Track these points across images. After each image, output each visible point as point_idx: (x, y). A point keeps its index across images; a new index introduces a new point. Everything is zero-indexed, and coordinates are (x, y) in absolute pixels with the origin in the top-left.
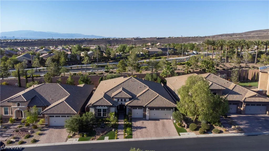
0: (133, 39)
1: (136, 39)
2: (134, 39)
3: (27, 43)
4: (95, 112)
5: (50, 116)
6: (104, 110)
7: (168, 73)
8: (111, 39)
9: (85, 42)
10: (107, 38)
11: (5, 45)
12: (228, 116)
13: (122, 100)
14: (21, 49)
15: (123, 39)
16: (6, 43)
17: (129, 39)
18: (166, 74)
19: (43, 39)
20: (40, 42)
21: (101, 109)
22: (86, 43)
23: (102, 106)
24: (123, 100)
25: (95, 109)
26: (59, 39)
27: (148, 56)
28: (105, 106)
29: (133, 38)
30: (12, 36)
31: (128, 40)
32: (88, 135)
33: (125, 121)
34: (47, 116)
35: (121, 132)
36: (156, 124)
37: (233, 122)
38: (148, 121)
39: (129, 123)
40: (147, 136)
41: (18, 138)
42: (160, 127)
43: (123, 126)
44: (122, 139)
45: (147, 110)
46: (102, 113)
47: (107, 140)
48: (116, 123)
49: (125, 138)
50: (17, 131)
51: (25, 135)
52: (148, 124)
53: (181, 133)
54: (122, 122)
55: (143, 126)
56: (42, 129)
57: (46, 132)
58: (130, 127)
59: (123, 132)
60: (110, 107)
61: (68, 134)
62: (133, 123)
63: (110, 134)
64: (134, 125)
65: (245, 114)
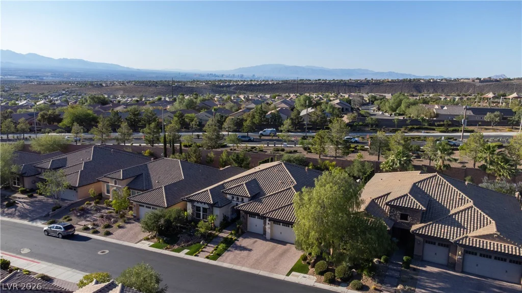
0: (476, 81)
1: (485, 81)
2: (478, 81)
3: (265, 87)
4: (193, 211)
5: (140, 205)
6: (205, 210)
7: (396, 164)
8: (422, 81)
10: (414, 80)
11: (234, 89)
12: (411, 266)
13: (238, 199)
14: (244, 98)
15: (451, 81)
16: (235, 87)
17: (465, 81)
18: (391, 166)
19: (292, 81)
20: (285, 84)
21: (200, 207)
22: (368, 87)
23: (201, 203)
25: (193, 206)
26: (320, 80)
27: (430, 125)
28: (205, 203)
29: (478, 79)
30: (252, 75)
31: (463, 83)
32: (166, 242)
33: (231, 234)
34: (135, 203)
35: (210, 249)
36: (273, 249)
37: (412, 278)
38: (264, 242)
39: (234, 238)
40: (238, 263)
41: (97, 226)
42: (273, 255)
43: (222, 240)
44: (201, 259)
45: (267, 222)
46: (201, 213)
47: (183, 254)
48: (214, 232)
49: (207, 258)
50: (102, 217)
51: (106, 223)
52: (259, 247)
53: (293, 273)
54: (225, 234)
55: (249, 247)
56: (128, 221)
57: (128, 226)
58: (229, 243)
59: (213, 249)
60: (212, 206)
61: (148, 234)
62: (240, 239)
63: (194, 247)
64: (238, 243)
65: (462, 272)
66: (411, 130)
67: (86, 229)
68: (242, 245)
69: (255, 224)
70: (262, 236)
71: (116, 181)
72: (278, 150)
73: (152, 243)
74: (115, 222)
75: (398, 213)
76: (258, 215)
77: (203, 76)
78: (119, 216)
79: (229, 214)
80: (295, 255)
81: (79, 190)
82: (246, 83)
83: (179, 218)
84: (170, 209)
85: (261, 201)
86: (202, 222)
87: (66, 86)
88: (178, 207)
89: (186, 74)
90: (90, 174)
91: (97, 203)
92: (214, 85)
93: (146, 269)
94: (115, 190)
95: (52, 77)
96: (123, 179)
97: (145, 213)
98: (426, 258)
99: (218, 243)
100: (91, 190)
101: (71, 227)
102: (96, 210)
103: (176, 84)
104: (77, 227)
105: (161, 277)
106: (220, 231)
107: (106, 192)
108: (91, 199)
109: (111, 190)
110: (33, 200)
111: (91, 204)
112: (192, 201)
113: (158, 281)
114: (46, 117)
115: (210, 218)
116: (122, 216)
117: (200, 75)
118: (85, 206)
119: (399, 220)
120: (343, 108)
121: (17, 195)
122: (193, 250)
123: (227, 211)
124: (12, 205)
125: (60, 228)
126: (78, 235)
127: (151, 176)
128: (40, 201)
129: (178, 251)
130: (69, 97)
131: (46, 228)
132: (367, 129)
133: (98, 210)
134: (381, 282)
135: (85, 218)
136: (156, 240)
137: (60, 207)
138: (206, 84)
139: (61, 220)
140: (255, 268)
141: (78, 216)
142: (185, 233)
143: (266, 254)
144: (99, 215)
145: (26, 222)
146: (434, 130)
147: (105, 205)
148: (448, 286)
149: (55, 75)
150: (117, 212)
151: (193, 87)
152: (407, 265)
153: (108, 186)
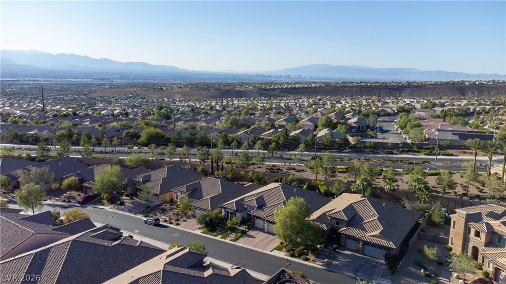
4: (225, 213)
5: (196, 208)
6: (232, 213)
8: (467, 83)
9: (408, 89)
13: (250, 208)
16: (280, 90)
20: (327, 87)
21: (229, 212)
23: (230, 209)
24: (252, 208)
25: (225, 211)
26: (362, 82)
27: (419, 148)
28: (232, 210)
30: (298, 75)
32: (210, 231)
33: (246, 228)
34: (193, 207)
35: (233, 236)
36: (267, 238)
37: (334, 256)
38: (263, 233)
39: (247, 230)
40: (247, 244)
41: (172, 219)
42: (266, 241)
43: (240, 231)
44: (228, 241)
45: (265, 222)
46: (230, 215)
47: (218, 238)
48: (236, 226)
49: (231, 240)
50: (174, 214)
51: (177, 218)
52: (260, 236)
53: (275, 251)
54: (242, 228)
55: (254, 236)
56: (189, 218)
57: (189, 220)
58: (244, 233)
59: (234, 236)
60: (236, 211)
61: (200, 226)
62: (250, 231)
63: (225, 234)
64: (248, 233)
65: (363, 254)
66: (402, 152)
67: (166, 221)
68: (251, 235)
69: (259, 223)
70: (262, 230)
71: (182, 192)
72: (291, 169)
73: (202, 231)
74: (182, 218)
75: (335, 221)
76: (260, 218)
77: (252, 77)
78: (183, 214)
79: (246, 216)
80: (277, 242)
81: (160, 196)
82: (290, 86)
83: (217, 218)
84: (212, 212)
85: (263, 210)
86: (229, 220)
87: (132, 90)
88: (217, 211)
89: (236, 75)
90: (166, 186)
91: (170, 205)
92: (260, 89)
93: (199, 243)
94: (181, 198)
95: (120, 79)
96: (186, 192)
97: (199, 213)
98: (347, 246)
99: (237, 233)
100: (167, 197)
101: (158, 220)
102: (170, 210)
103: (227, 88)
104: (161, 220)
105: (205, 247)
106: (240, 226)
107: (175, 198)
108: (166, 202)
109: (179, 198)
110: (133, 201)
111: (166, 206)
112: (224, 208)
113: (204, 249)
114: (129, 135)
115: (234, 218)
116: (186, 214)
117: (249, 76)
118: (163, 206)
119: (335, 225)
120: (359, 126)
121: (123, 197)
122: (224, 236)
123: (244, 214)
124: (122, 204)
125: (153, 220)
126: (161, 225)
127: (203, 190)
128: (137, 202)
129: (216, 236)
130: (135, 100)
131: (145, 219)
132: (368, 150)
133: (171, 210)
134: (317, 257)
135: (164, 214)
136: (204, 229)
137: (150, 207)
138: (253, 87)
139: (151, 215)
140: (255, 247)
141: (160, 213)
142: (220, 226)
143: (262, 240)
144: (172, 212)
145: (132, 215)
146: (420, 152)
147: (175, 207)
148: (351, 260)
149: (122, 77)
150: (182, 212)
151: (242, 91)
152: (334, 250)
153: (177, 195)
